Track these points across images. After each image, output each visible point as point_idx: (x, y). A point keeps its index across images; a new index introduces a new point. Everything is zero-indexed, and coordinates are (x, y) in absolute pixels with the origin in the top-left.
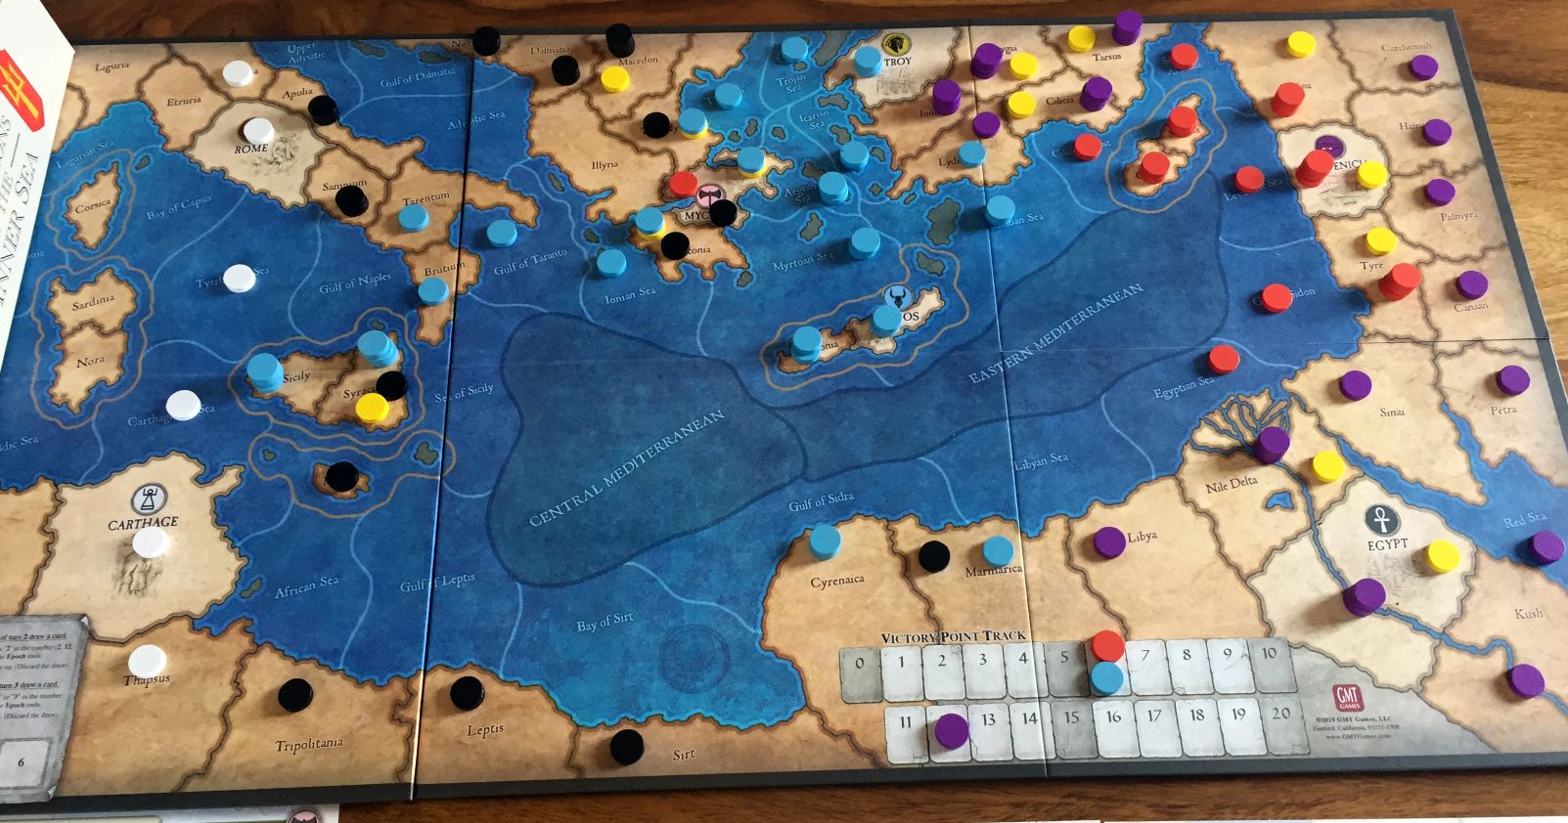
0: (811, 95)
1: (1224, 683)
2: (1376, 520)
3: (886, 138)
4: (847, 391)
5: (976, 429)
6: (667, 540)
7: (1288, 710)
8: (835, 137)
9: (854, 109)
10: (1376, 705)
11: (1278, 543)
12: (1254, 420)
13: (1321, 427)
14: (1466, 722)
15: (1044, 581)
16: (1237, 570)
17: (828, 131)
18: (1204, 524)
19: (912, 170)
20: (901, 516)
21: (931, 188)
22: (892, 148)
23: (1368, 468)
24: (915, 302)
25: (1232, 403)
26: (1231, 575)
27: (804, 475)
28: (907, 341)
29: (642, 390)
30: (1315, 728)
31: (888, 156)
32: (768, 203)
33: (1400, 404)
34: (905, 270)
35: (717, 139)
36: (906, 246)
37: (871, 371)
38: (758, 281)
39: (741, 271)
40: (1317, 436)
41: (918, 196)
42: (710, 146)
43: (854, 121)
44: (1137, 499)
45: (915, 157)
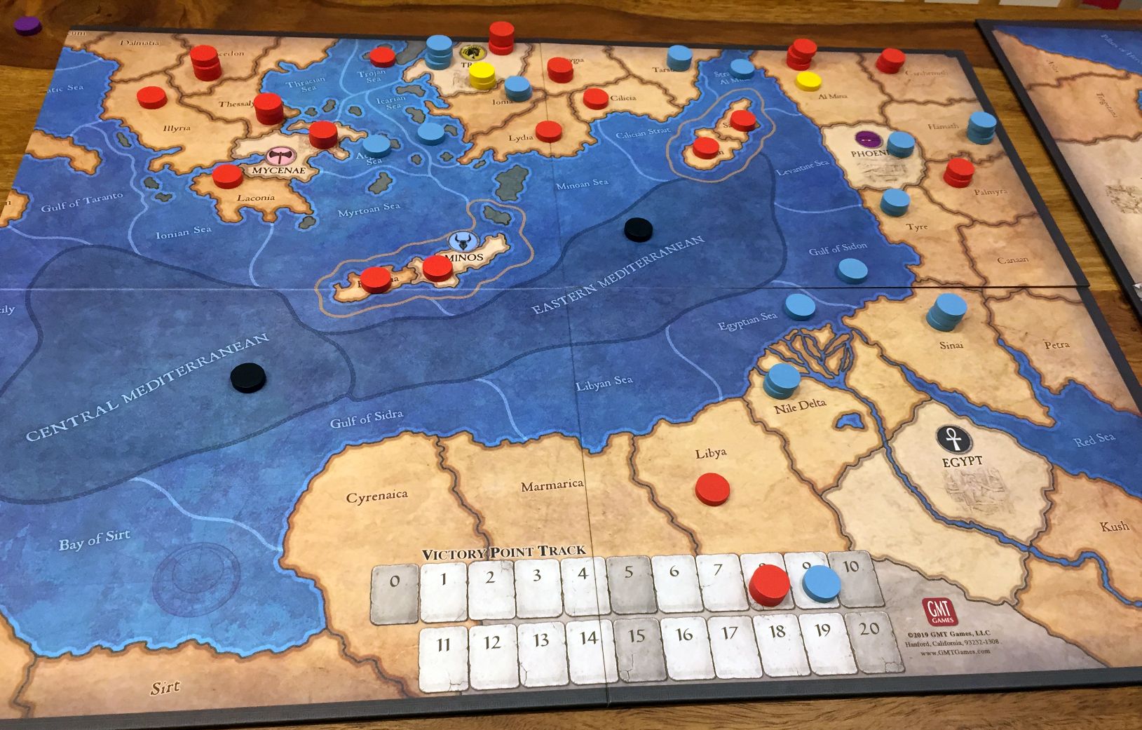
0: (389, 85)
2: (948, 439)
3: (459, 119)
4: (403, 319)
5: (537, 353)
6: (187, 455)
7: (876, 624)
8: (410, 116)
9: (430, 97)
10: (970, 618)
11: (851, 459)
12: (818, 350)
13: (883, 357)
14: (1069, 634)
15: (606, 494)
16: (812, 485)
17: (404, 111)
18: (775, 442)
19: (482, 143)
20: (454, 432)
21: (500, 157)
22: (465, 127)
23: (934, 393)
24: (480, 246)
25: (795, 335)
26: (805, 491)
27: (351, 395)
28: (470, 277)
29: (181, 315)
30: (908, 645)
31: (461, 132)
32: (338, 163)
33: (958, 338)
34: (472, 220)
35: (294, 113)
36: (473, 201)
37: (430, 302)
38: (320, 224)
39: (304, 216)
40: (881, 365)
41: (488, 163)
43: (429, 105)
44: (703, 418)
45: (487, 133)
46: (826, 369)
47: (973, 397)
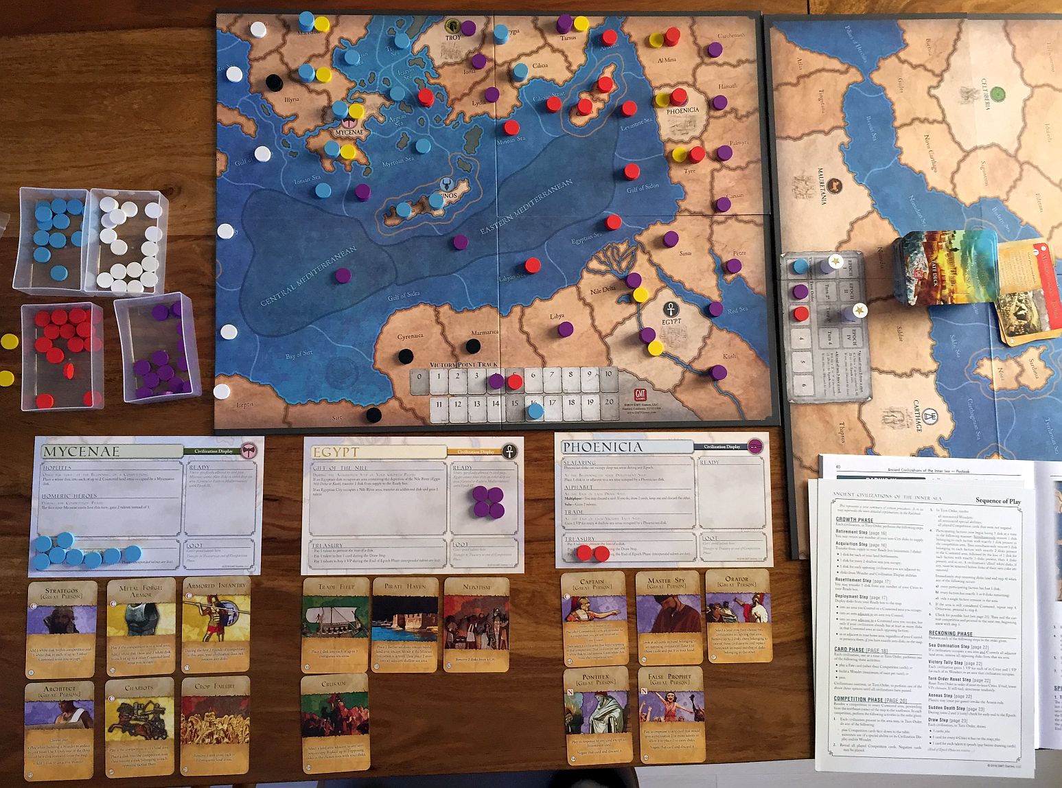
0: (404, 58)
1: (586, 388)
2: (668, 309)
3: (444, 87)
4: (418, 237)
5: (481, 259)
6: (329, 314)
7: (612, 400)
8: (417, 85)
9: (428, 68)
10: (653, 398)
11: (620, 320)
12: (619, 256)
13: (650, 261)
14: (690, 406)
15: (508, 336)
16: (600, 333)
17: (414, 81)
18: (588, 310)
19: (458, 108)
20: (442, 304)
21: (467, 119)
22: (448, 93)
23: (669, 283)
24: (455, 188)
25: (609, 247)
26: (596, 336)
27: (395, 282)
28: (450, 209)
29: (314, 234)
30: (623, 409)
31: (445, 99)
32: (380, 126)
33: (691, 249)
34: (451, 168)
35: (353, 84)
36: (452, 154)
37: (431, 226)
38: (374, 172)
39: (365, 166)
40: (647, 265)
41: (460, 124)
42: (349, 89)
43: (428, 75)
44: (557, 297)
45: (460, 99)
46: (620, 268)
47: (688, 286)
